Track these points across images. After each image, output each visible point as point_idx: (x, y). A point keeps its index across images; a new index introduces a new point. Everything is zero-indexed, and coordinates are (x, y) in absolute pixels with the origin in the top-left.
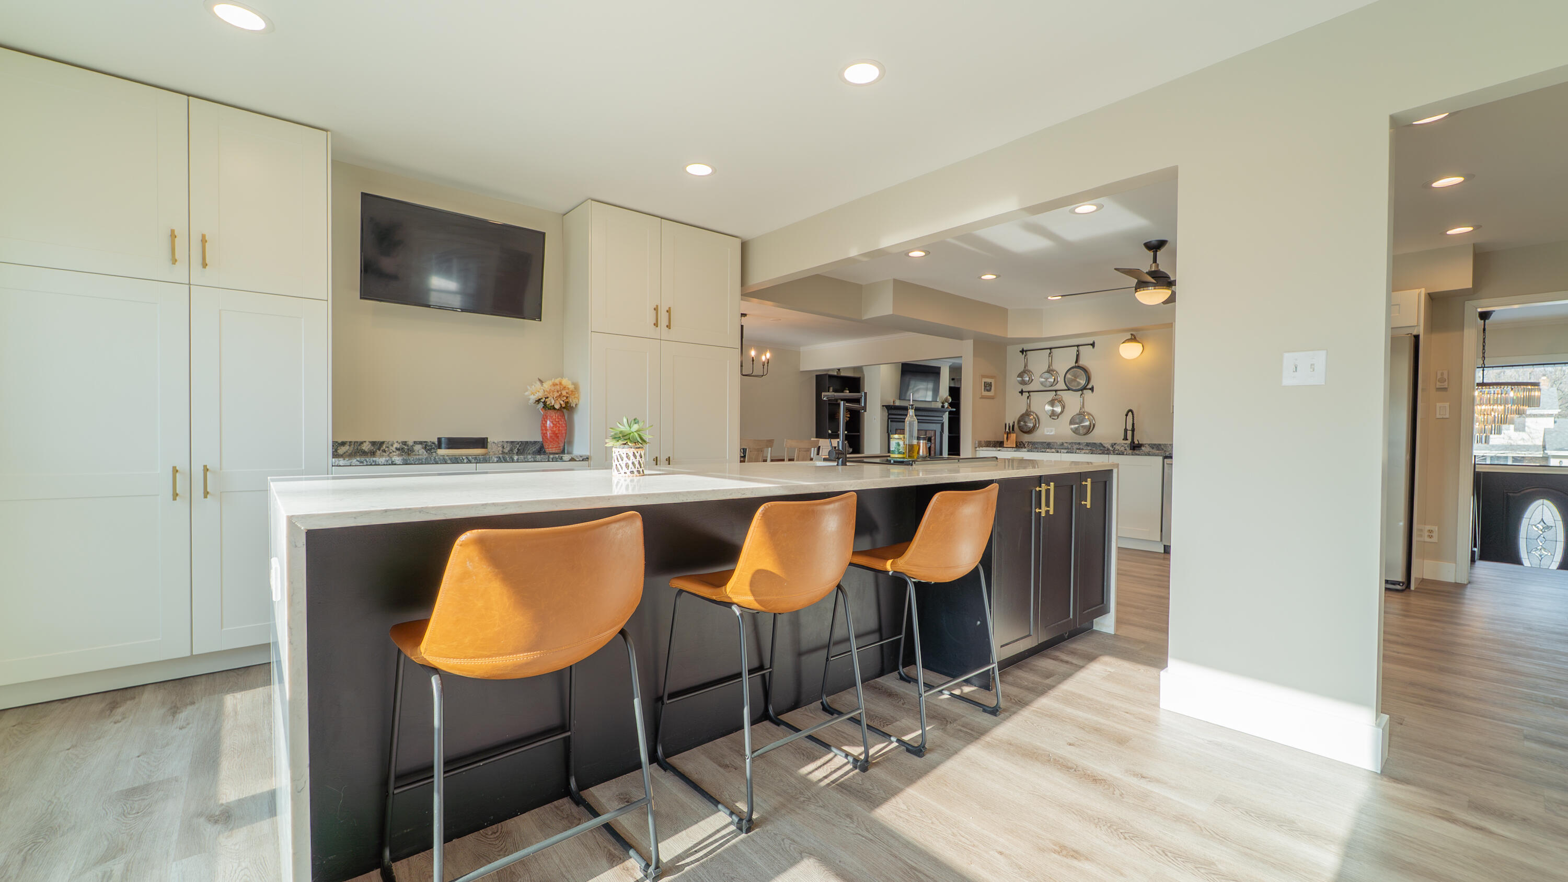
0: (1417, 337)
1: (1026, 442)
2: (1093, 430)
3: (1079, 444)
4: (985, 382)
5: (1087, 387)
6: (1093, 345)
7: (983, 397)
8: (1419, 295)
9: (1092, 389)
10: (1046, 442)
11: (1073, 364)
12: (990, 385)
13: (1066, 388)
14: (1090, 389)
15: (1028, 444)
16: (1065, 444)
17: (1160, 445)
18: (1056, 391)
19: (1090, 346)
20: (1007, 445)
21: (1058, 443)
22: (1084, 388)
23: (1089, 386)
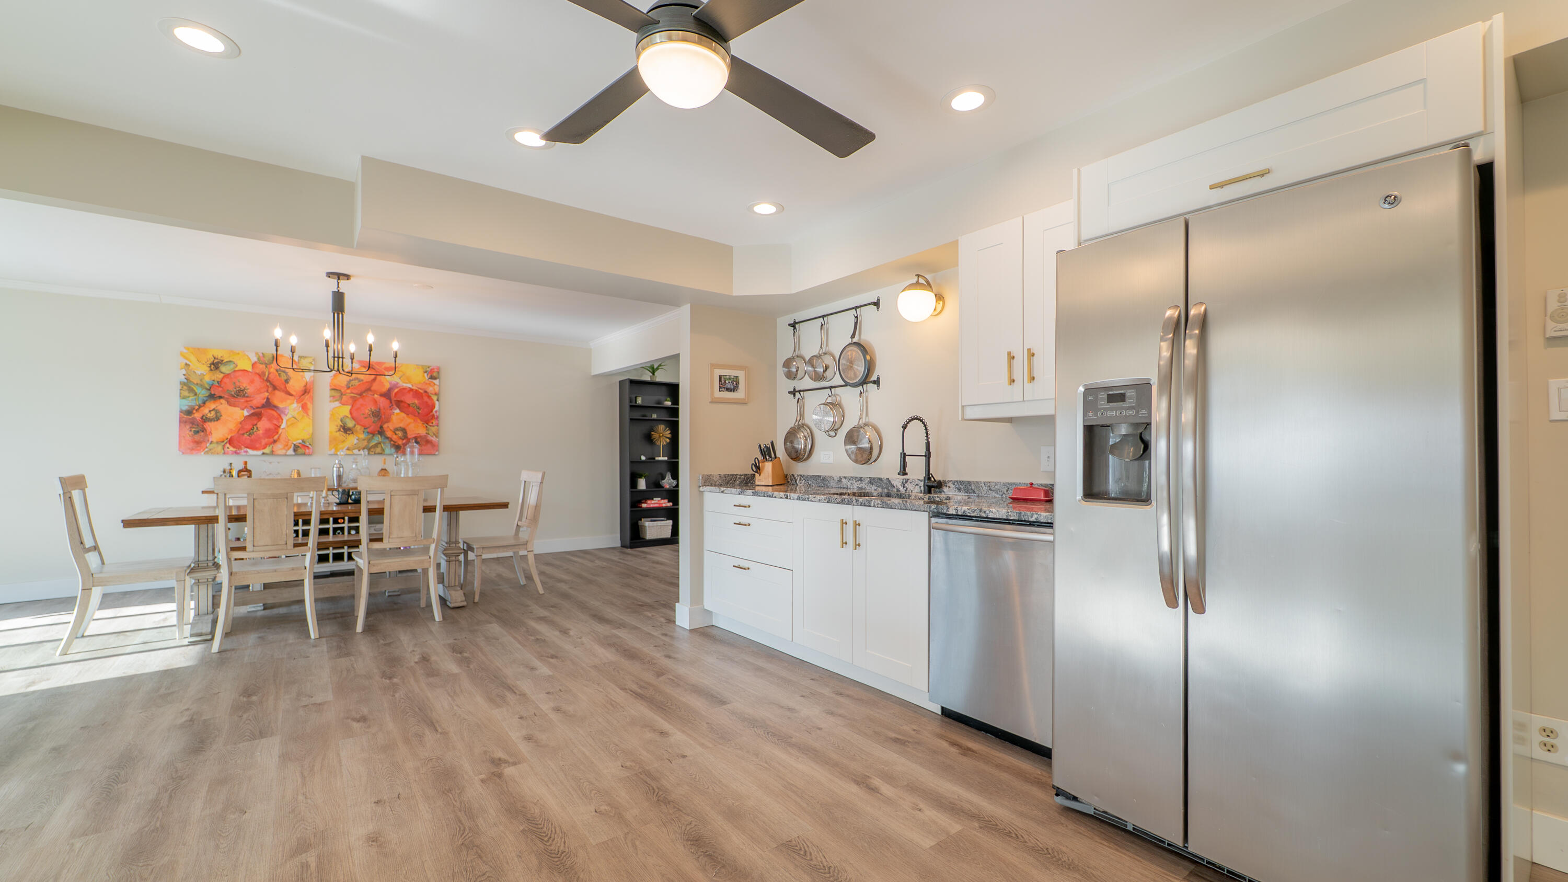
0: (1486, 172)
1: (798, 476)
2: (878, 457)
3: (861, 479)
4: (720, 377)
5: (868, 379)
6: (877, 304)
7: (714, 401)
8: (1487, 40)
9: (877, 382)
10: (820, 476)
11: (849, 341)
12: (736, 380)
13: (844, 384)
14: (874, 382)
15: (800, 478)
16: (844, 480)
17: (969, 483)
18: (831, 388)
19: (872, 306)
20: (759, 480)
21: (836, 479)
22: (864, 381)
23: (874, 378)
